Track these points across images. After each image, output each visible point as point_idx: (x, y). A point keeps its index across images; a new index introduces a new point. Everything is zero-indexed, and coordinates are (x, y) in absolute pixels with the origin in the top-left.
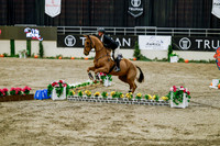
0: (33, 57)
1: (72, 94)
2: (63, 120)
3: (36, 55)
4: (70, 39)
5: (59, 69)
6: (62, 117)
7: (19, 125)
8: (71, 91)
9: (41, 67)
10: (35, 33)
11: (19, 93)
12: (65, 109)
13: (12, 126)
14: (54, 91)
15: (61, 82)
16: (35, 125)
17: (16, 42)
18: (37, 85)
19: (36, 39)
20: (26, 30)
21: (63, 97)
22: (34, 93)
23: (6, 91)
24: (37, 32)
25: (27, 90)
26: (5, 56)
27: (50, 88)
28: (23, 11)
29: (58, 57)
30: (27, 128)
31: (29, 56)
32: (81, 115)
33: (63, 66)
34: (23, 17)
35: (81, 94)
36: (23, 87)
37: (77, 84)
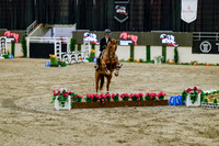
0: (168, 62)
1: (206, 101)
2: (197, 127)
3: (171, 61)
4: (206, 45)
5: (194, 75)
6: (196, 124)
7: (153, 129)
8: (206, 97)
9: (175, 73)
10: (171, 39)
11: (154, 98)
12: (199, 116)
13: (146, 131)
14: (188, 97)
15: (195, 89)
16: (169, 131)
17: (152, 48)
18: (172, 90)
19: (171, 45)
20: (162, 36)
21: (198, 103)
22: (168, 98)
23: (141, 96)
24: (173, 37)
25: (161, 96)
26: (141, 61)
27: (185, 94)
28: (159, 17)
29: (193, 64)
30: (161, 133)
31: (164, 61)
32: (216, 123)
33: (198, 72)
34: (159, 23)
35: (215, 101)
36: (157, 93)
37: (212, 91)
